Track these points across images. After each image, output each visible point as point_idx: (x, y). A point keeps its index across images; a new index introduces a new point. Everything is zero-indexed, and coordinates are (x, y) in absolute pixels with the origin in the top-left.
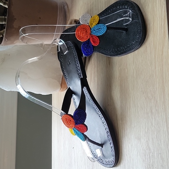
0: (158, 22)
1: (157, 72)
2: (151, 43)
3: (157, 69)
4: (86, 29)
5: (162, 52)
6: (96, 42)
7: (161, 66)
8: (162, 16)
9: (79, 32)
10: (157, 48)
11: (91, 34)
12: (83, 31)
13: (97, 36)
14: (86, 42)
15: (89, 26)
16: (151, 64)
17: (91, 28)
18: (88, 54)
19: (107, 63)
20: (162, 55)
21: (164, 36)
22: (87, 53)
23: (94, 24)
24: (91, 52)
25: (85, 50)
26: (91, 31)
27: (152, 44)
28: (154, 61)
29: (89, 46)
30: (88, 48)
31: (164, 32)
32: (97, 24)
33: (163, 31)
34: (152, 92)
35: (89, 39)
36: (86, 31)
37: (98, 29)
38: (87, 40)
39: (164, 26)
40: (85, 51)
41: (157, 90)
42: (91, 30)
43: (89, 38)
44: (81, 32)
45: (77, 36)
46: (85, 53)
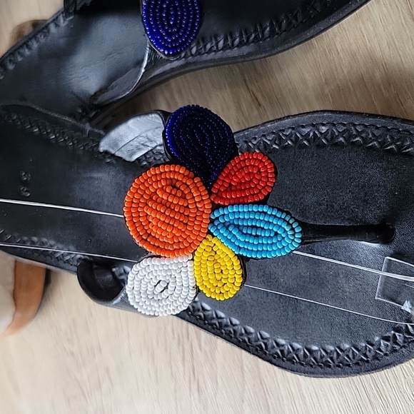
18: (176, 41)
22: (175, 33)
24: (193, 27)
30: (175, 10)
40: (163, 28)
46: (162, 37)
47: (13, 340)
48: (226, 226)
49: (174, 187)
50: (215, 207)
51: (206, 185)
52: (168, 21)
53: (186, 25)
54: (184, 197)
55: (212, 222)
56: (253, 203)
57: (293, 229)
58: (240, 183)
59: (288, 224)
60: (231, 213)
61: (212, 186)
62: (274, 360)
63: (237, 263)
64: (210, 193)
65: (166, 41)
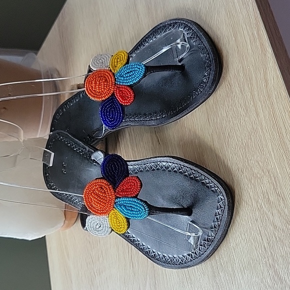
0: (246, 32)
1: (264, 122)
2: (238, 73)
3: (262, 115)
4: (105, 77)
5: (266, 81)
6: (128, 97)
7: (269, 108)
8: (250, 20)
9: (91, 83)
10: (254, 79)
11: (116, 84)
12: (100, 80)
13: (128, 86)
14: (108, 101)
15: (111, 70)
16: (247, 110)
17: (114, 74)
18: (113, 124)
19: (153, 143)
20: (266, 86)
21: (262, 51)
22: (112, 121)
23: (119, 65)
24: (120, 119)
25: (107, 117)
26: (116, 79)
27: (241, 75)
28: (252, 103)
29: (114, 108)
30: (112, 112)
31: (262, 45)
32: (125, 65)
33: (258, 43)
34: (260, 163)
35: (113, 94)
36: (106, 80)
37: (129, 73)
38: (110, 96)
39: (258, 34)
40: (108, 119)
41: (271, 155)
42: (115, 76)
43: (114, 92)
44: (96, 83)
45: (89, 93)
46: (107, 122)
47: (67, 231)
48: (120, 205)
49: (102, 188)
50: (117, 198)
51: (114, 188)
52: (110, 116)
53: (117, 118)
54: (105, 193)
55: (115, 203)
56: (131, 197)
57: (145, 209)
58: (127, 189)
59: (144, 207)
60: (122, 200)
61: (116, 189)
62: (152, 259)
63: (125, 220)
64: (115, 192)
65: (109, 124)
